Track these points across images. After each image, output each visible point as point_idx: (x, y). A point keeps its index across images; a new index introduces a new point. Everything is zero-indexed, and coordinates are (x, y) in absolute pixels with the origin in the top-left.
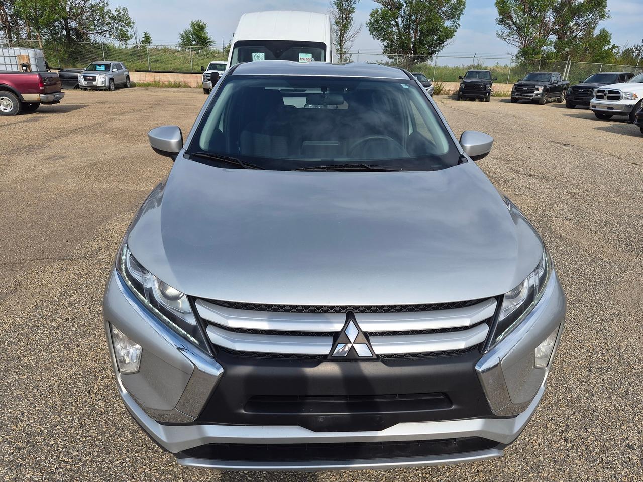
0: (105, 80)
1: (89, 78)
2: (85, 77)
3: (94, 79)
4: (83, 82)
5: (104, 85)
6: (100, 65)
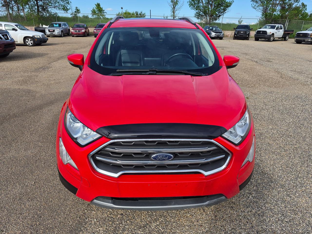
0: (59, 32)
2: (49, 30)
4: (48, 33)
5: (58, 34)
6: (56, 24)
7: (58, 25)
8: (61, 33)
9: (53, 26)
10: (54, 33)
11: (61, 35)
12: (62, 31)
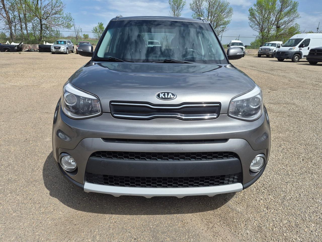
0: (65, 49)
1: (57, 48)
2: (55, 47)
3: (59, 48)
4: (53, 50)
5: (64, 51)
6: (61, 41)
7: (62, 43)
8: (67, 50)
9: (59, 44)
10: (59, 50)
11: (67, 52)
12: (67, 48)
